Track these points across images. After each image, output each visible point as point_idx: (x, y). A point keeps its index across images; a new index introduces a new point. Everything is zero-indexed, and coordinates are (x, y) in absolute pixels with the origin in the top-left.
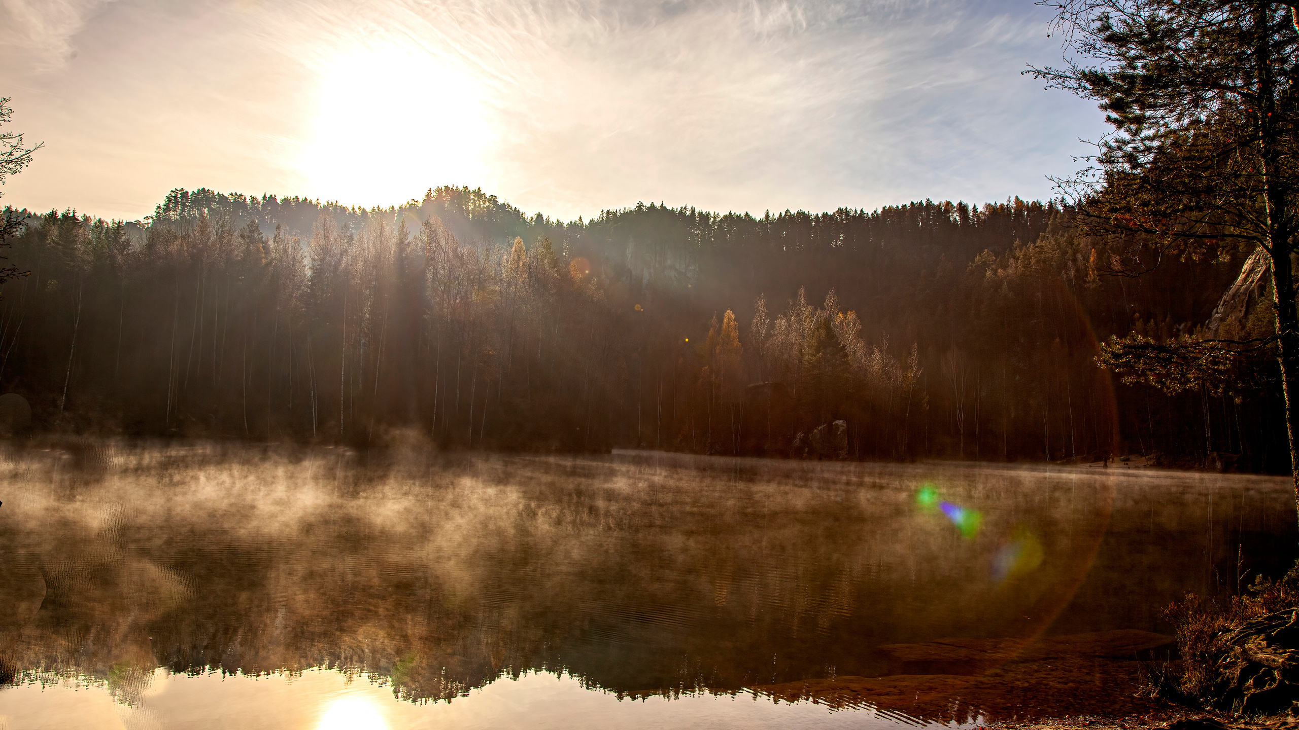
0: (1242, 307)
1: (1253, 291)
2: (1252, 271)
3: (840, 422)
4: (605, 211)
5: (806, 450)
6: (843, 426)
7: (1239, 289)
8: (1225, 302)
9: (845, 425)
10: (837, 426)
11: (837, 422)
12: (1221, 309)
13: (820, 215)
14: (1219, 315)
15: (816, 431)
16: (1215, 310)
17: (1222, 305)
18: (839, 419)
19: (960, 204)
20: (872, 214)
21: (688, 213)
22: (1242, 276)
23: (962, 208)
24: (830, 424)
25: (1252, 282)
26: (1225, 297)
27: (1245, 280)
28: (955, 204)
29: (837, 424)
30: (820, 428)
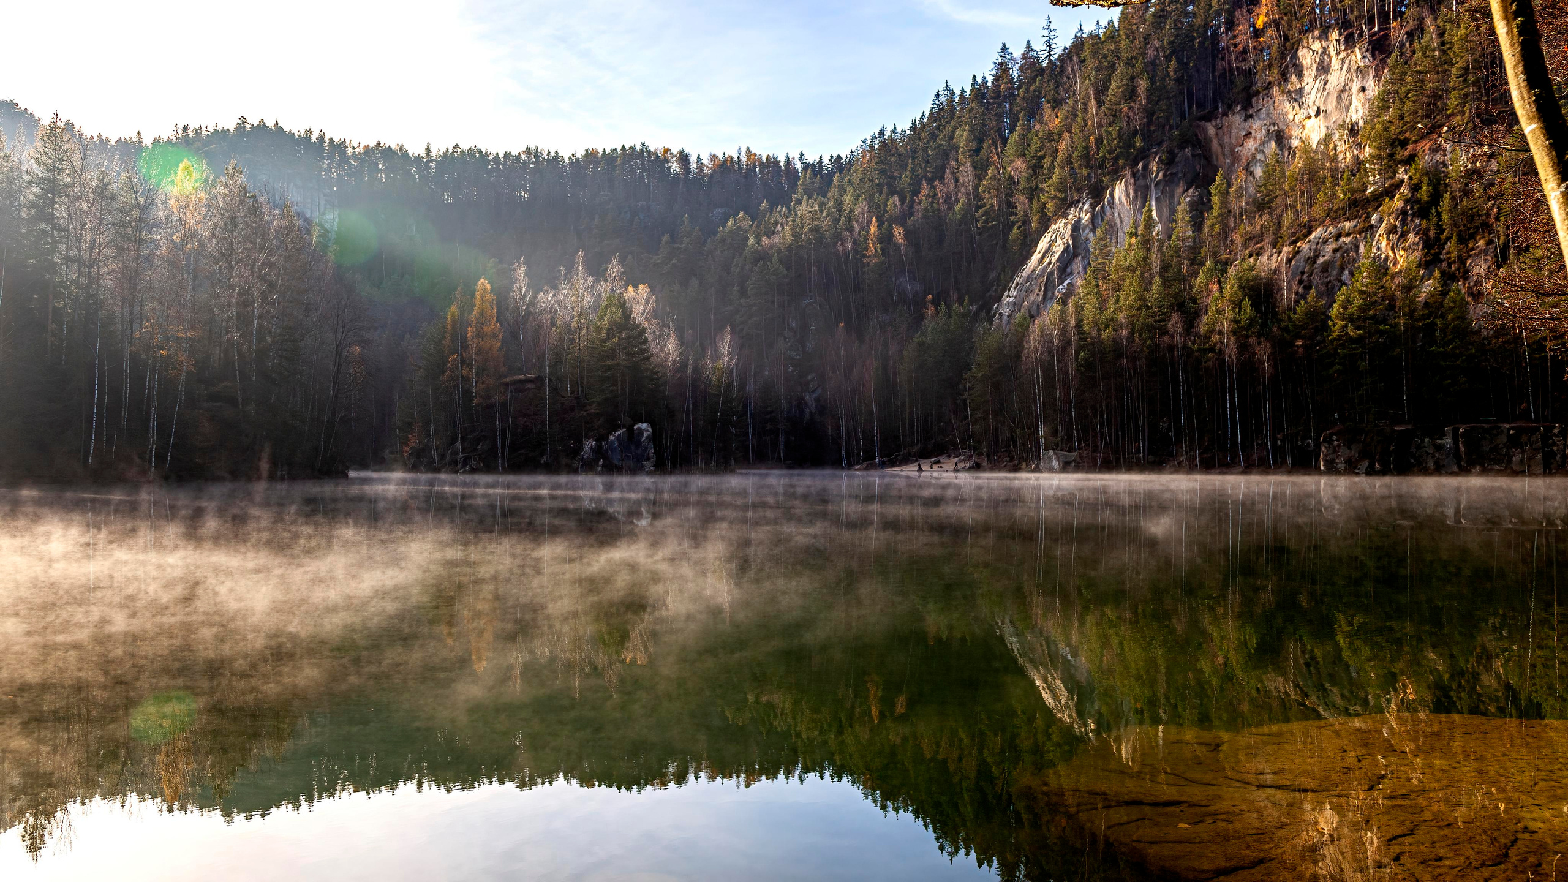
0: (1040, 290)
1: (1051, 273)
2: (1048, 251)
3: (644, 426)
4: (181, 126)
5: (601, 462)
6: (647, 431)
7: (1034, 271)
8: (1017, 284)
9: (650, 429)
10: (641, 431)
11: (640, 425)
12: (1013, 292)
13: (501, 155)
14: (1012, 299)
15: (611, 438)
16: (1006, 293)
17: (1015, 288)
18: (641, 421)
19: (681, 152)
20: (570, 158)
21: (314, 138)
22: (1036, 257)
23: (684, 158)
24: (630, 429)
25: (1050, 263)
26: (1017, 279)
27: (1041, 260)
28: (675, 151)
29: (639, 429)
30: (617, 434)
